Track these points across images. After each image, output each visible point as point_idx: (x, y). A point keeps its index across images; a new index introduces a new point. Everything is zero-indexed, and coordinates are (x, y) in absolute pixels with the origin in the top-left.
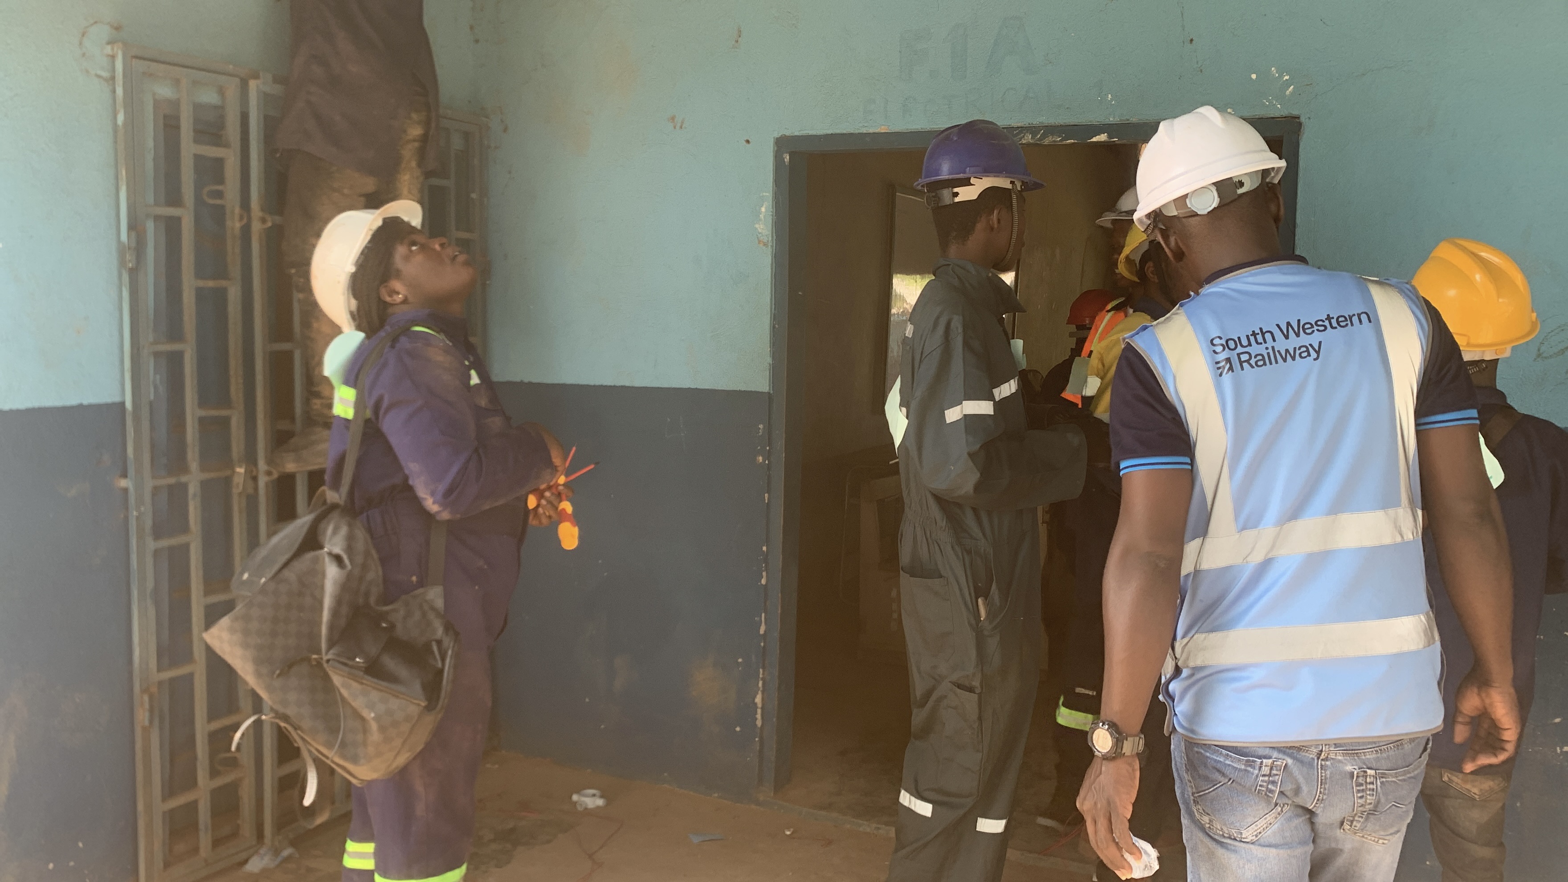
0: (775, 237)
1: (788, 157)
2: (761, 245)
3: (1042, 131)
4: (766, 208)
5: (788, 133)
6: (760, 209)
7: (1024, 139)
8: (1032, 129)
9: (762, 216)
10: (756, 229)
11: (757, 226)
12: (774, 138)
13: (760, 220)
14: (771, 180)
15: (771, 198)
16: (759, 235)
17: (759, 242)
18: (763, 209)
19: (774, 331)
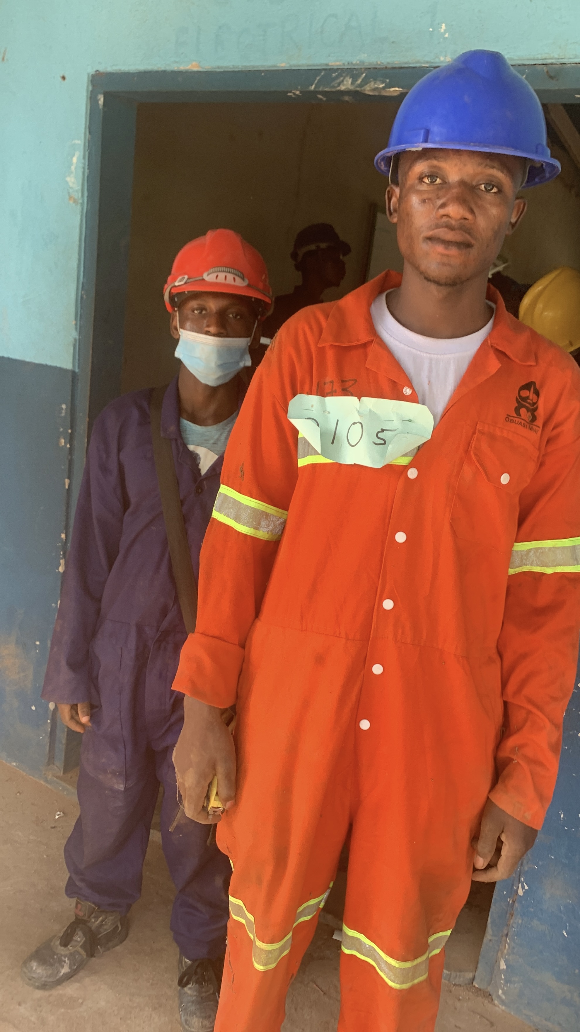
0: (86, 194)
1: (102, 99)
2: (71, 202)
3: (364, 74)
4: (78, 159)
5: (102, 69)
6: (71, 160)
7: (344, 85)
8: (353, 72)
9: (73, 168)
10: (67, 182)
11: (68, 179)
12: (88, 74)
13: (71, 172)
14: (83, 126)
15: (82, 147)
16: (71, 191)
17: (70, 198)
18: (75, 160)
19: (81, 302)
